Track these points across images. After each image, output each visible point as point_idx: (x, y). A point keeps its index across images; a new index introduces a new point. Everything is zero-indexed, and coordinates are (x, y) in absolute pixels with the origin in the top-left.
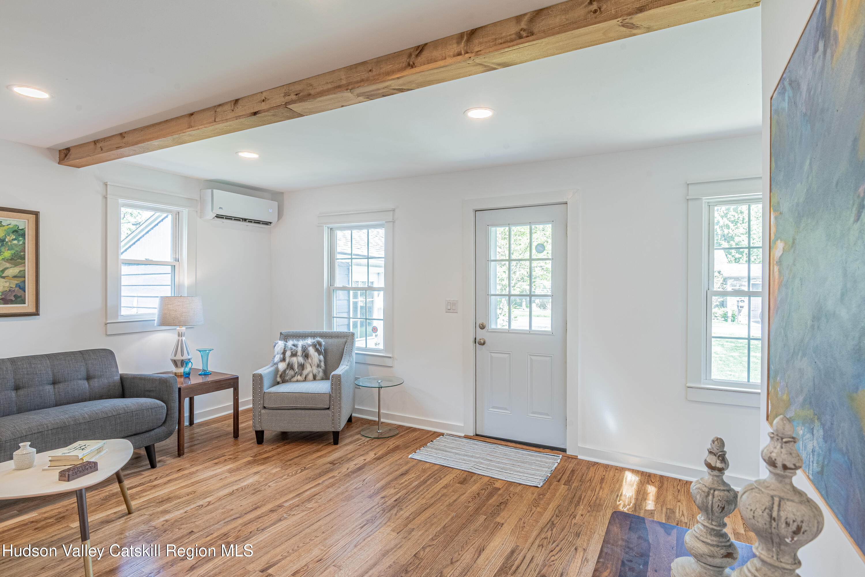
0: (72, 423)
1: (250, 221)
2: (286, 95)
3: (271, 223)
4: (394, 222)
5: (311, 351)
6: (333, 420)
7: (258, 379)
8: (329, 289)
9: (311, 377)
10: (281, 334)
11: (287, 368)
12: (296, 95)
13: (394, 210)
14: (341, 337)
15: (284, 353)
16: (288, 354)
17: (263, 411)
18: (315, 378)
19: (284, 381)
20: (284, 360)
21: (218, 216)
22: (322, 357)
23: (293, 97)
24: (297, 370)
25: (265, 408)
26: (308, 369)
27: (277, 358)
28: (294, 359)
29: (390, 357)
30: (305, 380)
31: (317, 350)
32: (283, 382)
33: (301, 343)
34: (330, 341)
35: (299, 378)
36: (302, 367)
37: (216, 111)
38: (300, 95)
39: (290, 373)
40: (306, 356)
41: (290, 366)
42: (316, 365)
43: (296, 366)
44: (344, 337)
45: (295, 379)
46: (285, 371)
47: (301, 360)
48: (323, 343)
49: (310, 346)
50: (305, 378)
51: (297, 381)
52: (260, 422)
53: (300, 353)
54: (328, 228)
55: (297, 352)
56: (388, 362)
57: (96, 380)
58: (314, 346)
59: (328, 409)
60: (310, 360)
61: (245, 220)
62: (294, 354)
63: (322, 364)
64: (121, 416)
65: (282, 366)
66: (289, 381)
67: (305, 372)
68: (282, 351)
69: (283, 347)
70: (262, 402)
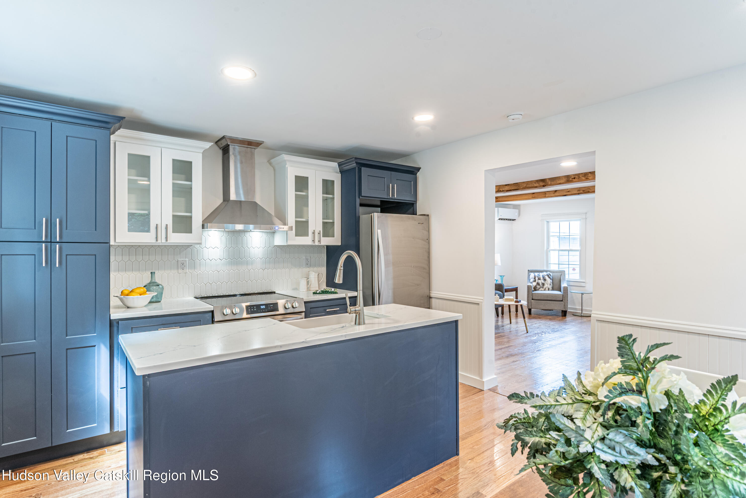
1: (504, 219)
2: (578, 191)
3: (515, 220)
4: (586, 219)
5: (547, 278)
6: (564, 306)
7: (529, 287)
8: (547, 250)
9: (547, 289)
10: (528, 270)
11: (537, 285)
13: (586, 213)
14: (558, 272)
15: (535, 278)
16: (537, 278)
17: (532, 301)
18: (549, 289)
19: (535, 290)
20: (535, 281)
21: (499, 219)
22: (551, 281)
24: (541, 286)
25: (533, 299)
26: (546, 286)
27: (532, 280)
28: (540, 281)
29: (584, 282)
30: (545, 290)
31: (549, 277)
32: (535, 291)
33: (541, 274)
34: (554, 274)
35: (542, 289)
36: (543, 284)
39: (538, 287)
40: (545, 280)
41: (538, 284)
42: (549, 284)
43: (541, 284)
44: (560, 272)
45: (540, 289)
46: (536, 286)
47: (543, 281)
48: (551, 275)
49: (545, 275)
50: (545, 289)
51: (541, 290)
52: (531, 305)
53: (542, 278)
54: (546, 221)
55: (540, 278)
56: (583, 284)
58: (548, 276)
59: (562, 301)
60: (546, 282)
61: (506, 219)
62: (539, 279)
63: (552, 284)
65: (534, 284)
66: (538, 290)
67: (545, 287)
68: (534, 277)
69: (534, 276)
70: (532, 297)
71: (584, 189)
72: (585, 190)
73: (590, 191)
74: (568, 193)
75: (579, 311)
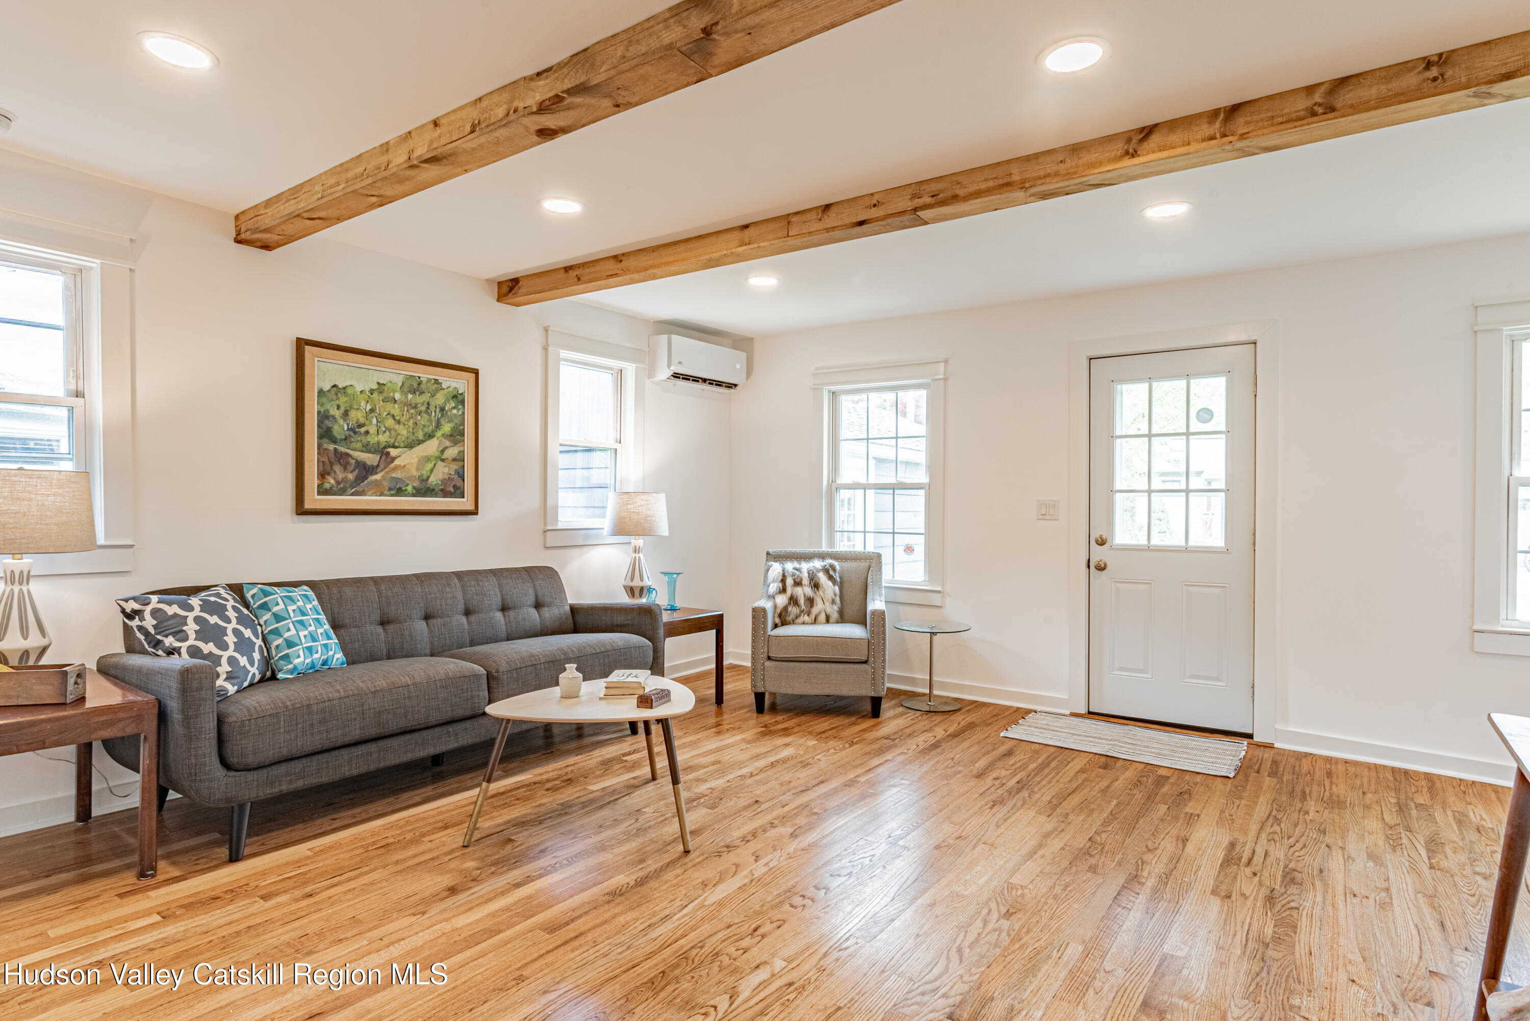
0: (562, 657)
1: (711, 383)
2: (914, 196)
3: (736, 385)
4: (946, 379)
5: (822, 578)
6: (873, 679)
7: (758, 615)
8: (829, 486)
9: (822, 617)
10: (768, 554)
11: (789, 603)
12: (933, 196)
13: (946, 361)
14: (860, 559)
15: (783, 581)
16: (789, 581)
17: (768, 663)
18: (828, 620)
19: (784, 623)
20: (783, 590)
21: (676, 376)
22: (837, 588)
23: (927, 200)
24: (803, 607)
25: (769, 658)
26: (819, 607)
27: (773, 587)
28: (799, 591)
29: (939, 592)
30: (815, 621)
31: (831, 578)
32: (782, 625)
33: (805, 566)
34: (847, 565)
35: (806, 618)
36: (810, 601)
37: (789, 222)
38: (939, 197)
39: (793, 610)
40: (816, 586)
41: (793, 600)
42: (830, 600)
43: (802, 601)
44: (866, 559)
45: (801, 620)
46: (785, 609)
47: (809, 591)
48: (838, 568)
49: (818, 571)
50: (815, 619)
51: (804, 623)
52: (763, 680)
53: (806, 581)
54: (829, 391)
55: (801, 580)
56: (936, 599)
57: (546, 609)
58: (826, 571)
59: (866, 662)
60: (821, 592)
61: (704, 380)
62: (798, 583)
63: (838, 600)
64: (609, 653)
65: (782, 600)
66: (793, 622)
67: (815, 611)
68: (780, 578)
69: (781, 572)
70: (766, 650)
71: (936, 187)
72: (941, 191)
73: (961, 192)
74: (875, 213)
75: (924, 687)
